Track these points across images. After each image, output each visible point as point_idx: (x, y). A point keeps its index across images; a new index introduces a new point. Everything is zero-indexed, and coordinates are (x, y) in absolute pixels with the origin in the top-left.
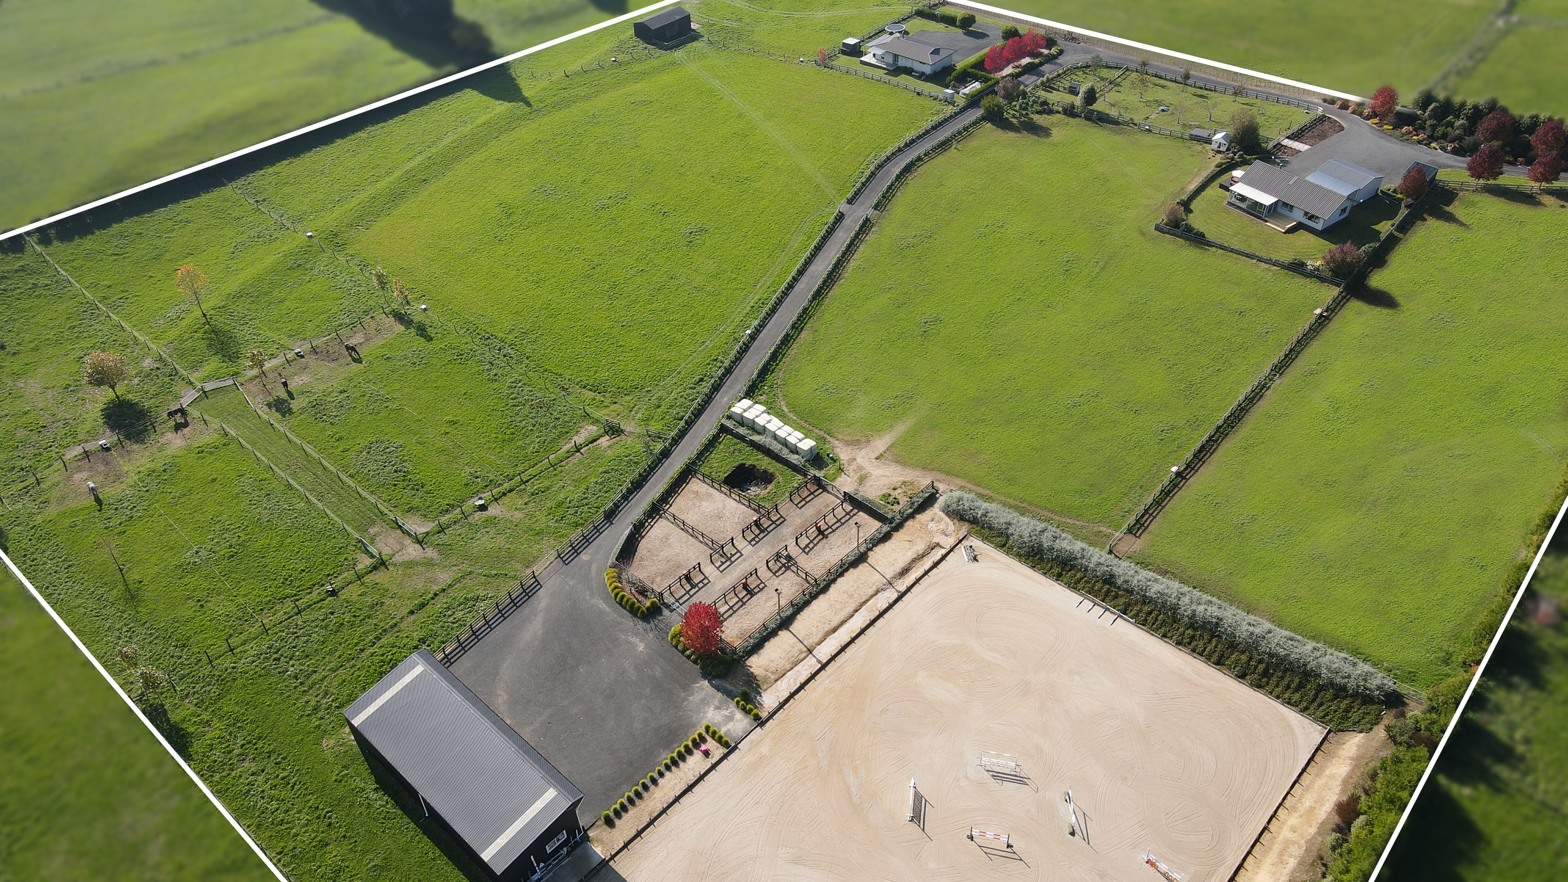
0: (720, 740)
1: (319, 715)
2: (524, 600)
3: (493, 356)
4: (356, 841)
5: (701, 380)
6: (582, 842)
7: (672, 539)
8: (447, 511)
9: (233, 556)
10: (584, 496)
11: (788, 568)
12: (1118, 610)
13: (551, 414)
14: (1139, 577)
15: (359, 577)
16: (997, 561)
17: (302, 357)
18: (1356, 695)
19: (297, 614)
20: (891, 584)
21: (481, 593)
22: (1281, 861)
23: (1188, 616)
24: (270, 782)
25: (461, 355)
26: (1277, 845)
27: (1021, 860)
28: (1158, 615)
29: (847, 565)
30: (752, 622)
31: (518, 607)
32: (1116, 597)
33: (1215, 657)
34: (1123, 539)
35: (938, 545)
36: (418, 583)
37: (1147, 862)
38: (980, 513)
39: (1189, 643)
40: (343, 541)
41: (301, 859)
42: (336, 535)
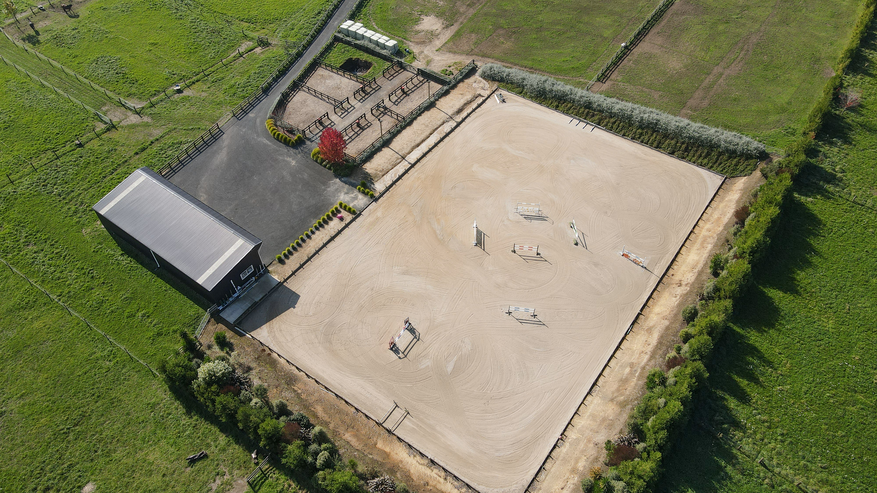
0: (349, 211)
1: (78, 215)
2: (213, 141)
3: (178, 5)
4: (112, 285)
5: (319, 13)
6: (265, 273)
7: (309, 102)
8: (155, 94)
9: (7, 128)
10: (248, 81)
11: (385, 114)
12: (595, 123)
13: (221, 36)
14: (607, 102)
15: (98, 136)
16: (518, 101)
17: (44, 10)
18: (742, 155)
19: (56, 159)
20: (452, 118)
21: (183, 140)
22: (703, 247)
23: (638, 121)
24: (48, 256)
25: (155, 5)
26: (699, 240)
27: (546, 261)
28: (619, 124)
29: (423, 109)
30: (365, 145)
31: (209, 146)
32: (593, 116)
33: (655, 144)
34: (595, 85)
35: (480, 95)
36: (140, 137)
37: (623, 255)
38: (505, 74)
39: (639, 138)
40: (84, 115)
41: (75, 298)
42: (79, 112)
